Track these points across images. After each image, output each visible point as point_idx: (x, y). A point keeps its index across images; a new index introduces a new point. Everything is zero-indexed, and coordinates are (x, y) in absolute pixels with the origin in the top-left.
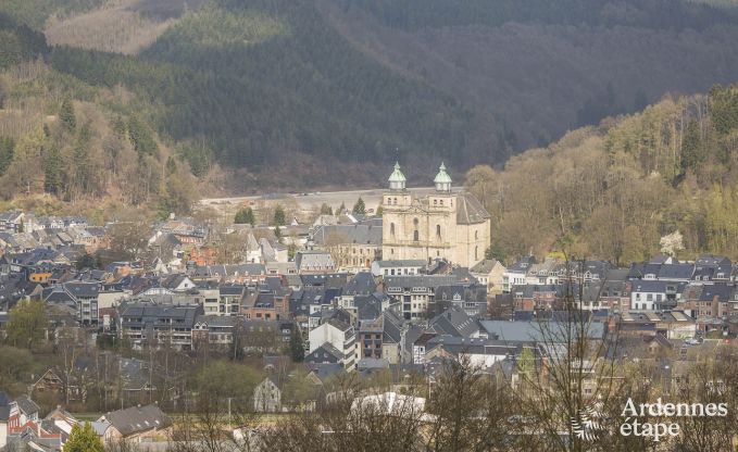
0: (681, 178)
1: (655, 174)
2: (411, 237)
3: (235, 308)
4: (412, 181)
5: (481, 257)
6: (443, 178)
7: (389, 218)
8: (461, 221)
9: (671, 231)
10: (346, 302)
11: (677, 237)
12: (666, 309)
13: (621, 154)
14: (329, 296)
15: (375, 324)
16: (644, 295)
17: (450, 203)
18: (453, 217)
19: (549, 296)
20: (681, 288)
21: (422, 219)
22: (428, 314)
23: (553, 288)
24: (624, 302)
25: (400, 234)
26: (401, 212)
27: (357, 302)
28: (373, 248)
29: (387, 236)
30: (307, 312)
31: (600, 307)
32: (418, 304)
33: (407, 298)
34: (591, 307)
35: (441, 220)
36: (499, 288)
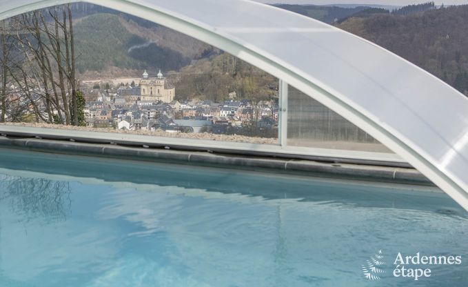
0: (235, 75)
1: (227, 73)
2: (150, 93)
3: (94, 115)
4: (150, 76)
5: (172, 100)
6: (160, 74)
7: (143, 87)
8: (166, 88)
9: (232, 91)
10: (129, 114)
11: (234, 93)
12: (232, 116)
13: (216, 67)
14: (124, 112)
15: (140, 121)
16: (224, 112)
17: (162, 82)
18: (163, 87)
19: (194, 112)
20: (236, 109)
21: (153, 87)
22: (156, 117)
23: (195, 109)
24: (218, 114)
25: (146, 92)
26: (147, 85)
27: (133, 114)
28: (137, 96)
29: (142, 93)
30: (117, 117)
31: (210, 115)
32: (152, 114)
33: (149, 113)
34: (207, 115)
35: (159, 88)
36: (178, 109)
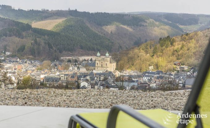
0: (153, 55)
1: (148, 55)
2: (101, 65)
3: (67, 78)
4: (102, 55)
5: (114, 69)
6: (107, 54)
7: (97, 62)
8: (111, 62)
9: (151, 66)
10: (88, 78)
11: (152, 67)
12: (150, 80)
13: (142, 51)
14: (85, 76)
15: (94, 82)
16: (146, 78)
17: (109, 59)
18: (109, 62)
19: (127, 77)
20: (153, 77)
21: (103, 62)
22: (104, 80)
23: (128, 76)
24: (142, 79)
25: (99, 65)
26: (99, 61)
27: (90, 77)
28: (93, 67)
29: (96, 65)
30: (80, 79)
31: (137, 80)
32: (102, 78)
33: (100, 77)
34: (135, 80)
35: (107, 62)
36: (117, 76)
